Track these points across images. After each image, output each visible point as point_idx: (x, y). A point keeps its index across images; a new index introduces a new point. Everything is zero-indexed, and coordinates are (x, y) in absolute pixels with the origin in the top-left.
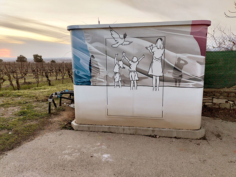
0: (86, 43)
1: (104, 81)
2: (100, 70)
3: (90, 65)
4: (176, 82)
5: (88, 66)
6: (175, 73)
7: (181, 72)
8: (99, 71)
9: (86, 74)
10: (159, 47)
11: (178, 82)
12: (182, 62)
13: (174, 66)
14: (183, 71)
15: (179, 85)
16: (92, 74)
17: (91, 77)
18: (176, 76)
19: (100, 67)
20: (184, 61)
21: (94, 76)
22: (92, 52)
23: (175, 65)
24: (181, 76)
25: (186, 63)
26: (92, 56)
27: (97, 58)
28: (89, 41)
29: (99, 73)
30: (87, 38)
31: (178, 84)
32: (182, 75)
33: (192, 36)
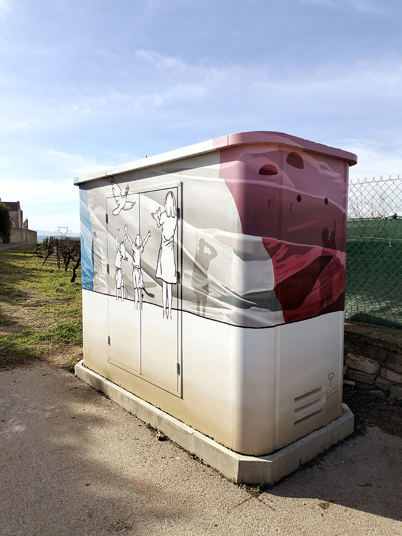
0: (89, 209)
1: (105, 283)
3: (93, 251)
4: (198, 303)
5: (91, 253)
6: (197, 279)
7: (207, 277)
8: (101, 263)
10: (169, 213)
11: (201, 302)
12: (207, 250)
13: (193, 259)
14: (209, 276)
15: (204, 311)
16: (95, 269)
17: (93, 274)
18: (198, 285)
19: (102, 257)
20: (212, 249)
21: (96, 273)
23: (196, 258)
24: (206, 288)
25: (214, 253)
26: (95, 233)
29: (101, 267)
30: (90, 200)
31: (201, 307)
32: (207, 286)
33: (223, 180)
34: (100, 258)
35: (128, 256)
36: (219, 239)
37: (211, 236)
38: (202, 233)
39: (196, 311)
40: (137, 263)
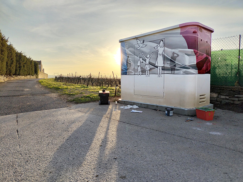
1: (133, 71)
2: (132, 65)
3: (127, 62)
4: (172, 70)
5: (126, 63)
9: (125, 68)
10: (161, 46)
11: (173, 70)
12: (175, 55)
13: (170, 58)
14: (176, 62)
15: (174, 72)
16: (128, 68)
17: (127, 69)
18: (172, 65)
19: (131, 63)
20: (177, 54)
21: (129, 69)
22: (128, 54)
23: (171, 58)
24: (175, 66)
25: (178, 55)
26: (128, 56)
27: (130, 57)
28: (127, 48)
29: (131, 67)
30: (126, 46)
32: (175, 65)
33: (181, 35)
34: (131, 64)
35: (143, 61)
36: (180, 51)
37: (177, 51)
38: (173, 50)
39: (171, 73)
40: (147, 62)
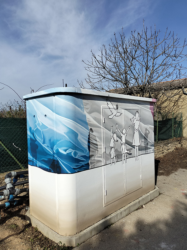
0: (85, 113)
6: (145, 142)
7: (147, 140)
9: (84, 154)
10: (137, 119)
11: (146, 149)
12: (147, 132)
13: (144, 135)
18: (145, 144)
20: (149, 131)
22: (91, 125)
24: (147, 144)
27: (96, 131)
28: (88, 111)
30: (86, 107)
31: (146, 151)
33: (150, 110)
36: (150, 127)
38: (146, 126)
39: (145, 153)
40: (124, 141)
